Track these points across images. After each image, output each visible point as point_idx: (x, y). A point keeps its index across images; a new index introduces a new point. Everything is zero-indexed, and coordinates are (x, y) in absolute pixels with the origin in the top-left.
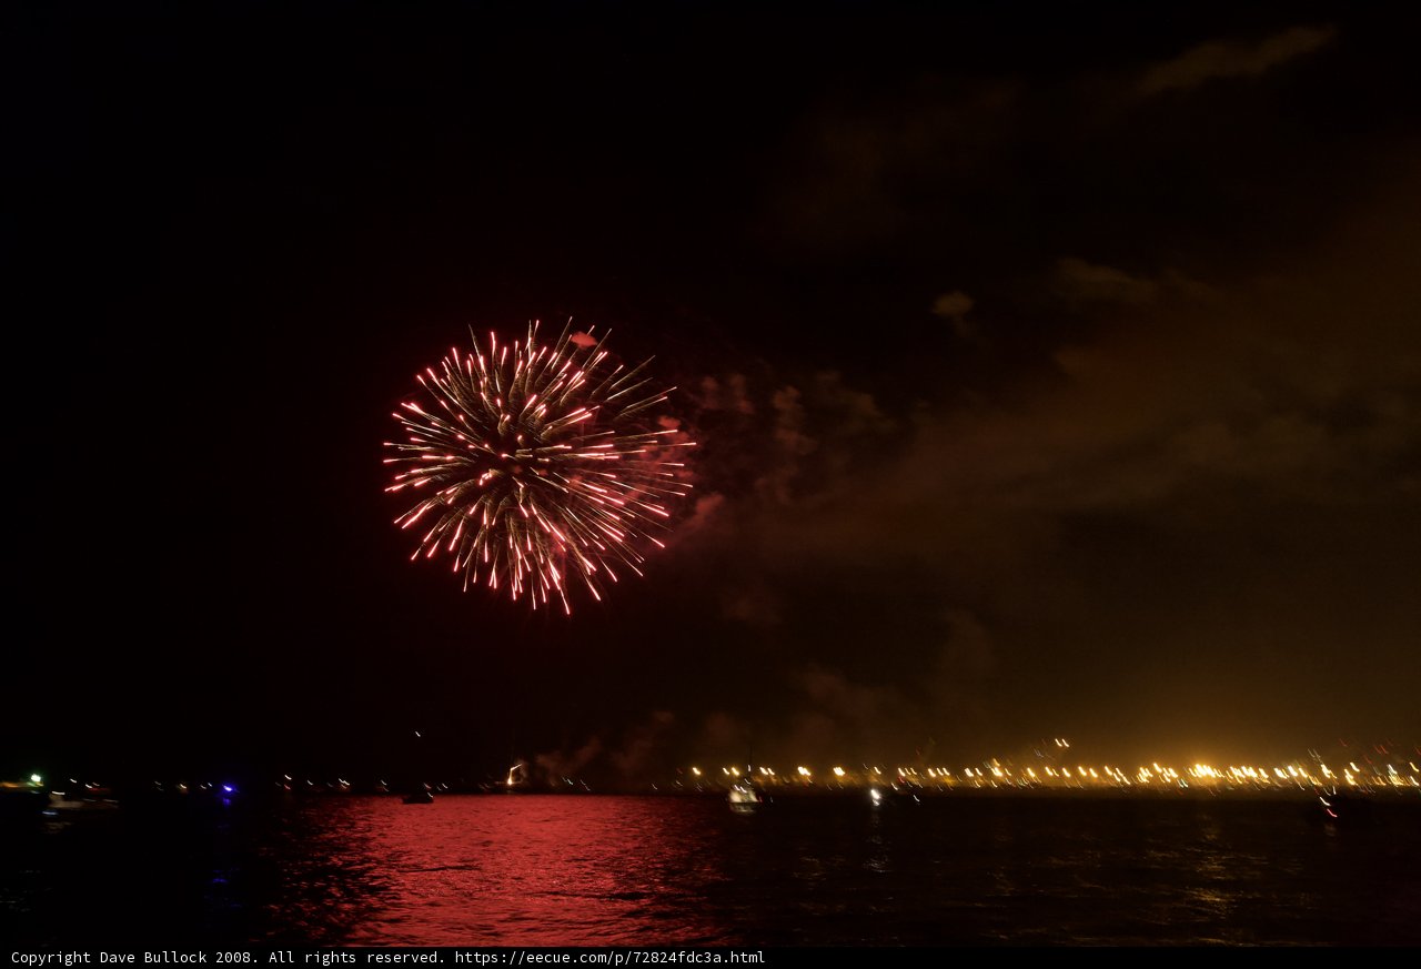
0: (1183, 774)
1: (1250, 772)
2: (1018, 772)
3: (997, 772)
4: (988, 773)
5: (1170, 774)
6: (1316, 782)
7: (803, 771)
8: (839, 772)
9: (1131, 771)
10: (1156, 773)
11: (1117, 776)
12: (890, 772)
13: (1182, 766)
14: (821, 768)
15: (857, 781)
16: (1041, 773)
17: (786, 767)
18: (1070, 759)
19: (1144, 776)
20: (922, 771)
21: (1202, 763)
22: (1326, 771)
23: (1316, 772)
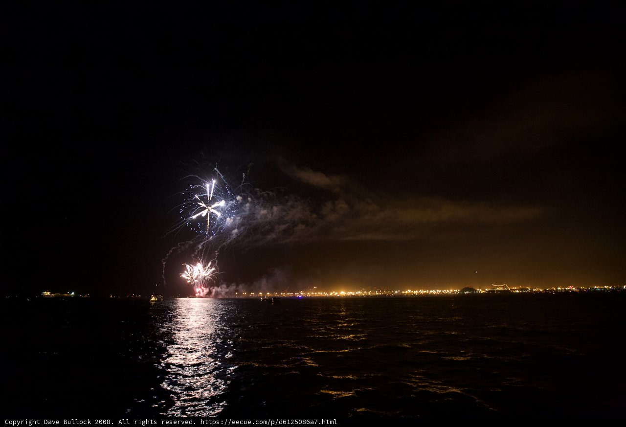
0: (339, 294)
1: (351, 293)
2: (306, 294)
3: (302, 294)
4: (300, 294)
5: (336, 294)
6: (363, 294)
7: (261, 293)
8: (268, 293)
9: (329, 293)
10: (334, 293)
11: (326, 294)
12: (279, 294)
13: (339, 291)
14: (265, 293)
15: (272, 296)
16: (311, 294)
17: (257, 293)
18: (316, 291)
19: (331, 294)
20: (286, 294)
21: (343, 291)
22: (365, 292)
23: (363, 292)
